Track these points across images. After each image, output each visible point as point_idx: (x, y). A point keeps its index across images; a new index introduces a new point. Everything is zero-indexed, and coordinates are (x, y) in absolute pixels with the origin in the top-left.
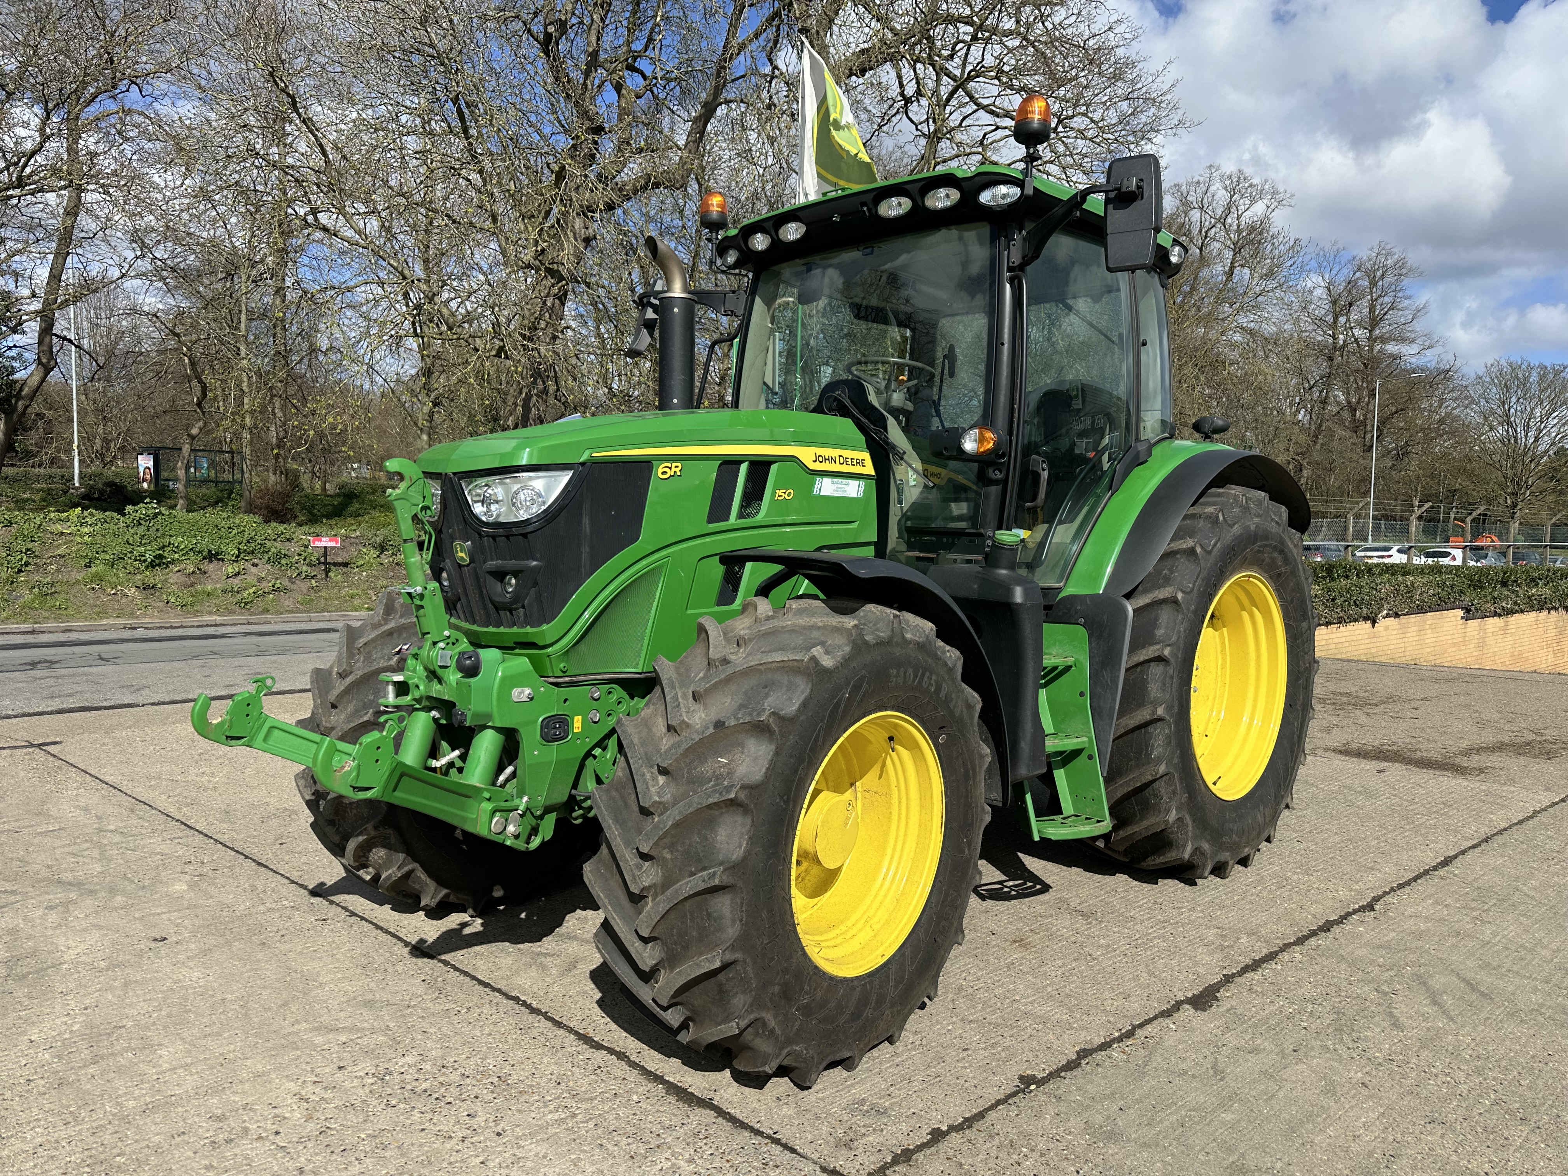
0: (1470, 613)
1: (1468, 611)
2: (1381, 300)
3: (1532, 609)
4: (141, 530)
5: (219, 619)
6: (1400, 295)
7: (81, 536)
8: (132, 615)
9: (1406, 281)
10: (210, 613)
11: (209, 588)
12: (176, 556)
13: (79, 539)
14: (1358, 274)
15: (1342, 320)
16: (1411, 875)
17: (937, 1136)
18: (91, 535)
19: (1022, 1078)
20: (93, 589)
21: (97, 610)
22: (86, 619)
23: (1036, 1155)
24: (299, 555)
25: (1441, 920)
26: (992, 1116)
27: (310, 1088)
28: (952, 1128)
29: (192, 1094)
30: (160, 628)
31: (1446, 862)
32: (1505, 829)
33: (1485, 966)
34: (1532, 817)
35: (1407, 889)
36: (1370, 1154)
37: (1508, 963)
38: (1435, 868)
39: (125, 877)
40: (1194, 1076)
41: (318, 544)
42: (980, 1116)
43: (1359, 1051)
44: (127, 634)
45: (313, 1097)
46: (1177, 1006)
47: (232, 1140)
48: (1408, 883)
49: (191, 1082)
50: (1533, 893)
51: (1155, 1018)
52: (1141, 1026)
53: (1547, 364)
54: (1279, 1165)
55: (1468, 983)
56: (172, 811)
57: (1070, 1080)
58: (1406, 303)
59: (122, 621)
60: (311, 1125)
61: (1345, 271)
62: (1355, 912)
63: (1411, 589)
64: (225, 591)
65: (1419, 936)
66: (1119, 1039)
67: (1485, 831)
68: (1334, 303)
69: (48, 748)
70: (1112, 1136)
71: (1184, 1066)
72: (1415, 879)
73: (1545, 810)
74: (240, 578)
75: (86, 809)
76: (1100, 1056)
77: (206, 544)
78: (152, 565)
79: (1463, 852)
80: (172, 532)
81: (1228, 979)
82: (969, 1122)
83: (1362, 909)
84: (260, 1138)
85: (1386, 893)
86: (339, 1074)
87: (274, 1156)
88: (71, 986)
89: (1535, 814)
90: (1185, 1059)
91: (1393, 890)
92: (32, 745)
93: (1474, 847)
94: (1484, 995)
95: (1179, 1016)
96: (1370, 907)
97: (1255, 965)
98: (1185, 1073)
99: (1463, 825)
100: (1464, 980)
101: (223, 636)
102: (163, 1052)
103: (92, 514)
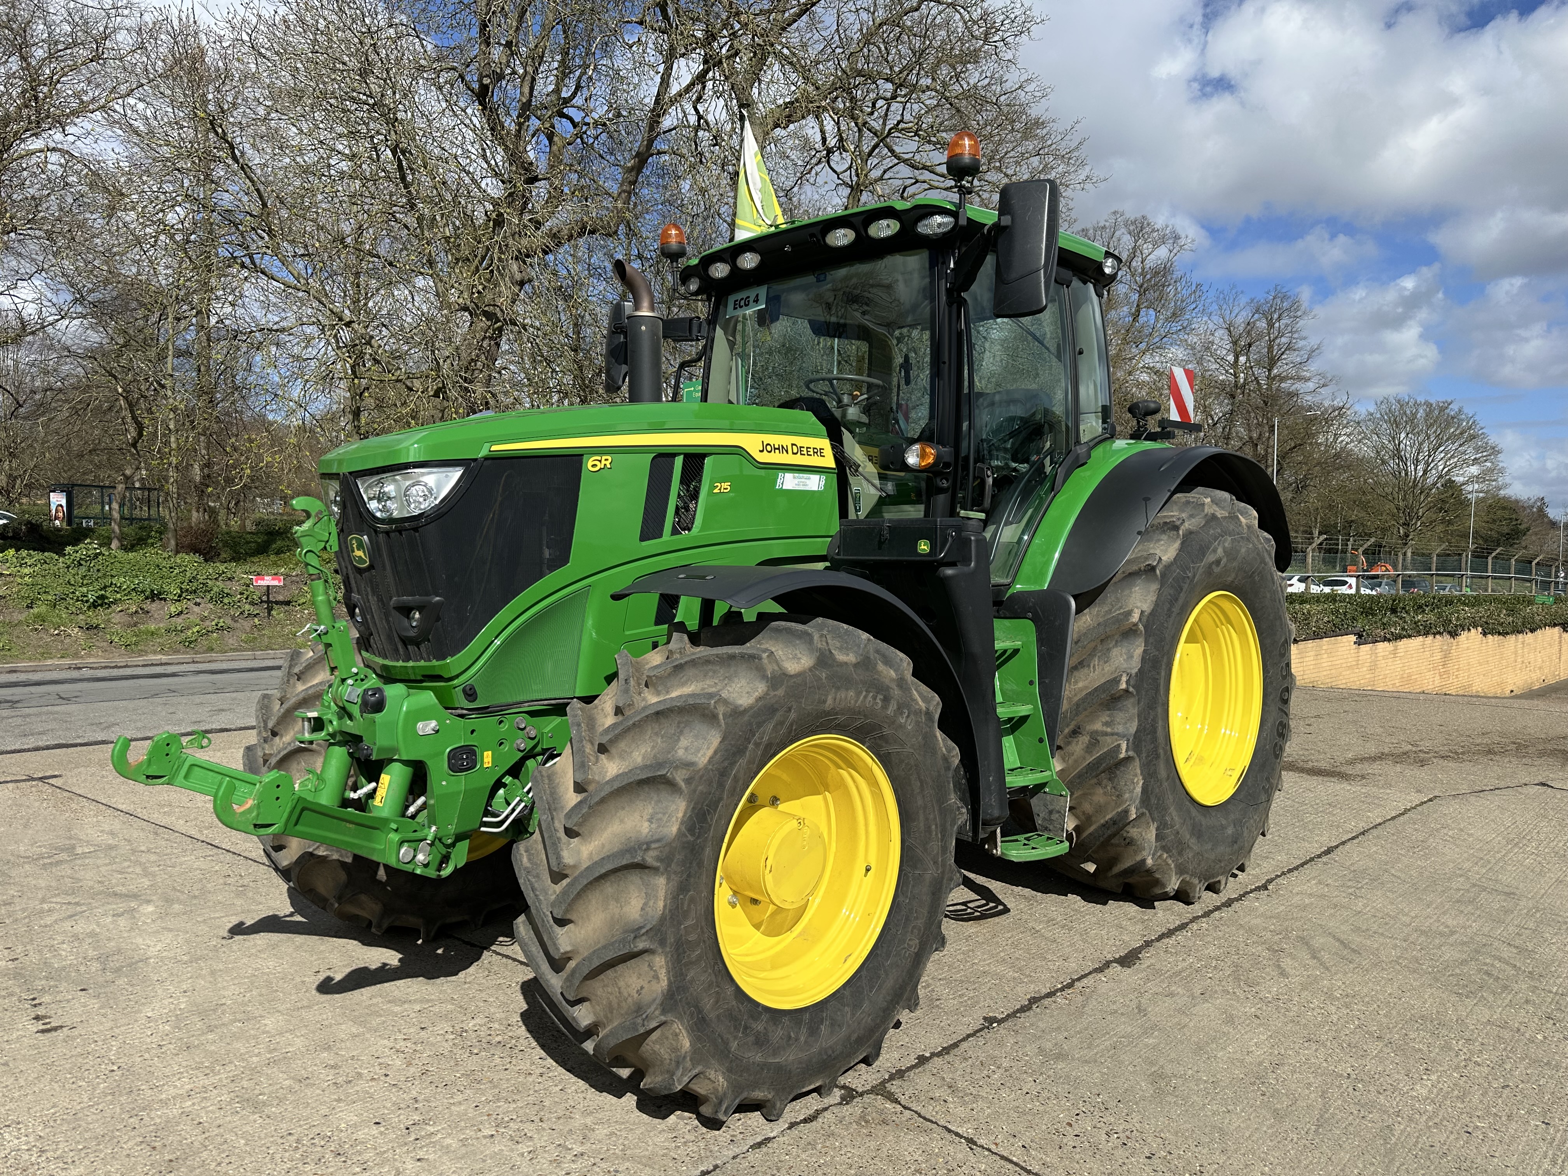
0: (1362, 639)
1: (1360, 636)
2: (1277, 341)
3: (1419, 634)
4: (82, 570)
5: (164, 658)
6: (1295, 336)
7: (21, 577)
8: (76, 655)
9: (1301, 323)
10: (155, 652)
11: (152, 627)
12: (119, 596)
13: (19, 580)
14: (1256, 316)
15: (1242, 359)
16: (1299, 862)
17: (922, 1060)
18: (31, 576)
19: (985, 1019)
20: (36, 630)
21: (40, 650)
22: (30, 659)
23: (1002, 1071)
24: (241, 594)
25: (1322, 896)
26: (964, 1045)
27: (402, 1043)
28: (933, 1055)
29: (303, 1050)
30: (106, 667)
31: (1328, 851)
32: (1380, 824)
33: (1357, 930)
34: (1402, 814)
35: (1296, 873)
36: (1260, 1064)
37: (1376, 927)
38: (1319, 856)
39: (174, 889)
40: (1122, 1014)
41: (261, 583)
42: (956, 1045)
43: (1253, 993)
44: (75, 674)
45: (407, 1050)
46: (1108, 964)
47: (350, 1082)
48: (1296, 868)
49: (299, 1042)
50: (1399, 874)
51: (1090, 973)
52: (1079, 979)
53: (1433, 401)
54: (1190, 1072)
55: (1342, 942)
56: (193, 832)
57: (1024, 1019)
58: (1301, 343)
59: (67, 661)
60: (412, 1070)
61: (1244, 313)
62: (1252, 891)
63: (1307, 617)
64: (168, 631)
65: (1304, 908)
66: (1062, 989)
67: (1362, 826)
68: (1235, 343)
69: (50, 781)
70: (1061, 1056)
71: (1115, 1007)
72: (1302, 865)
73: (1414, 808)
74: (183, 616)
75: (112, 833)
76: (1046, 1002)
77: (148, 583)
78: (94, 605)
79: (1343, 843)
80: (114, 573)
81: (1148, 944)
82: (946, 1050)
83: (1258, 889)
84: (373, 1079)
85: (1278, 876)
86: (423, 1033)
87: (390, 1091)
88: (165, 975)
89: (1406, 811)
90: (1115, 1002)
91: (1283, 873)
92: (33, 779)
93: (1353, 838)
94: (1354, 951)
95: (1110, 971)
96: (1265, 887)
97: (1170, 933)
98: (1116, 1012)
99: (1345, 822)
100: (1338, 940)
101: (174, 675)
102: (267, 1021)
103: (29, 555)
